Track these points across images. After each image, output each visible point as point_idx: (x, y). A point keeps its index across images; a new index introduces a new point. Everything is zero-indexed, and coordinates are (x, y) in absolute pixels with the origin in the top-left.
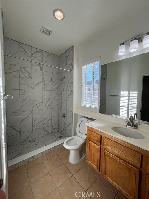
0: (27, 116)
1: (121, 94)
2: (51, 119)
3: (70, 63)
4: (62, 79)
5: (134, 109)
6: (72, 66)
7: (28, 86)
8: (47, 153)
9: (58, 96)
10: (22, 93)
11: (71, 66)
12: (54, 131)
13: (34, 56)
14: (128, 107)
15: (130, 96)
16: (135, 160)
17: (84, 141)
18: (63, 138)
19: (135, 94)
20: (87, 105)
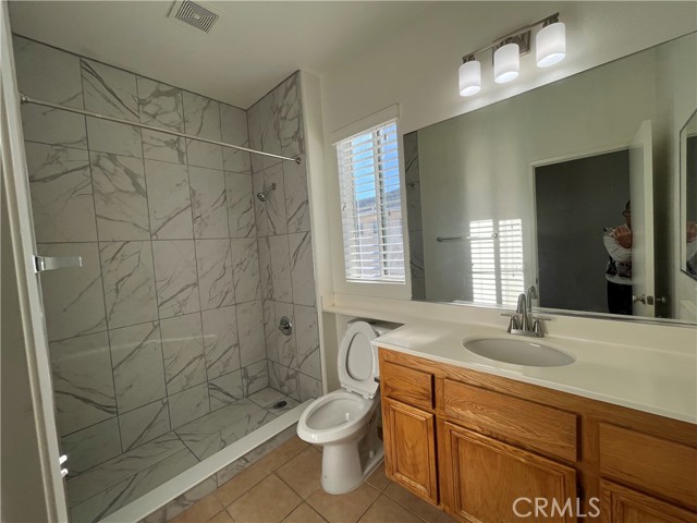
0: (139, 343)
1: (472, 230)
2: (237, 345)
3: (292, 134)
4: (267, 194)
5: (516, 277)
6: (302, 142)
7: (135, 225)
8: (237, 472)
9: (256, 255)
10: (108, 253)
11: (296, 144)
12: (252, 388)
13: (150, 109)
14: (498, 272)
15: (501, 234)
16: (556, 440)
17: (371, 404)
18: (289, 409)
19: (515, 227)
20: (367, 277)
